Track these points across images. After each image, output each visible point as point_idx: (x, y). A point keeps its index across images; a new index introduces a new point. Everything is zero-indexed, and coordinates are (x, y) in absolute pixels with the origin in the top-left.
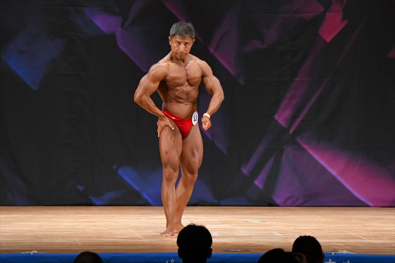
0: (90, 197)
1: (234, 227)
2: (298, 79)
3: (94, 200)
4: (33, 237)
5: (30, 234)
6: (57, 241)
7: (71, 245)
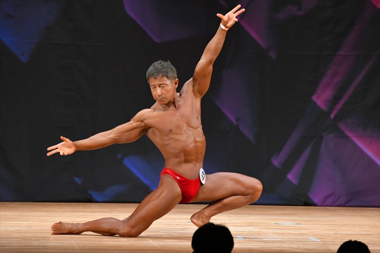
0: (90, 192)
1: (261, 230)
2: (341, 52)
3: (94, 195)
4: (21, 240)
5: (17, 235)
6: (49, 244)
7: (66, 249)
